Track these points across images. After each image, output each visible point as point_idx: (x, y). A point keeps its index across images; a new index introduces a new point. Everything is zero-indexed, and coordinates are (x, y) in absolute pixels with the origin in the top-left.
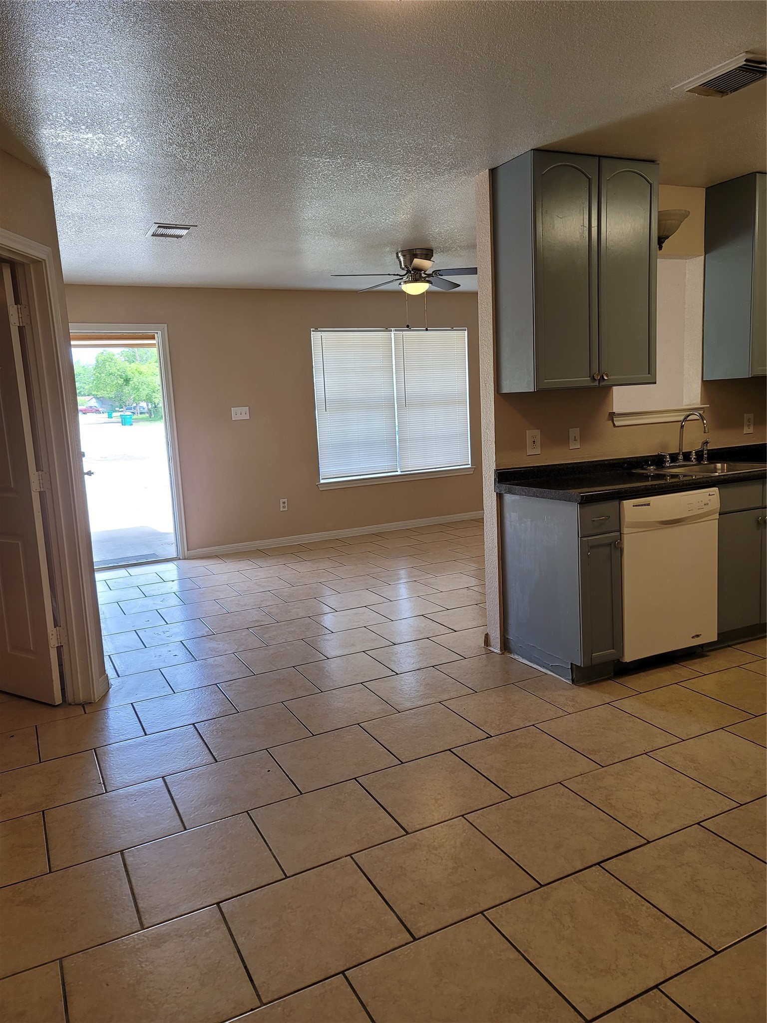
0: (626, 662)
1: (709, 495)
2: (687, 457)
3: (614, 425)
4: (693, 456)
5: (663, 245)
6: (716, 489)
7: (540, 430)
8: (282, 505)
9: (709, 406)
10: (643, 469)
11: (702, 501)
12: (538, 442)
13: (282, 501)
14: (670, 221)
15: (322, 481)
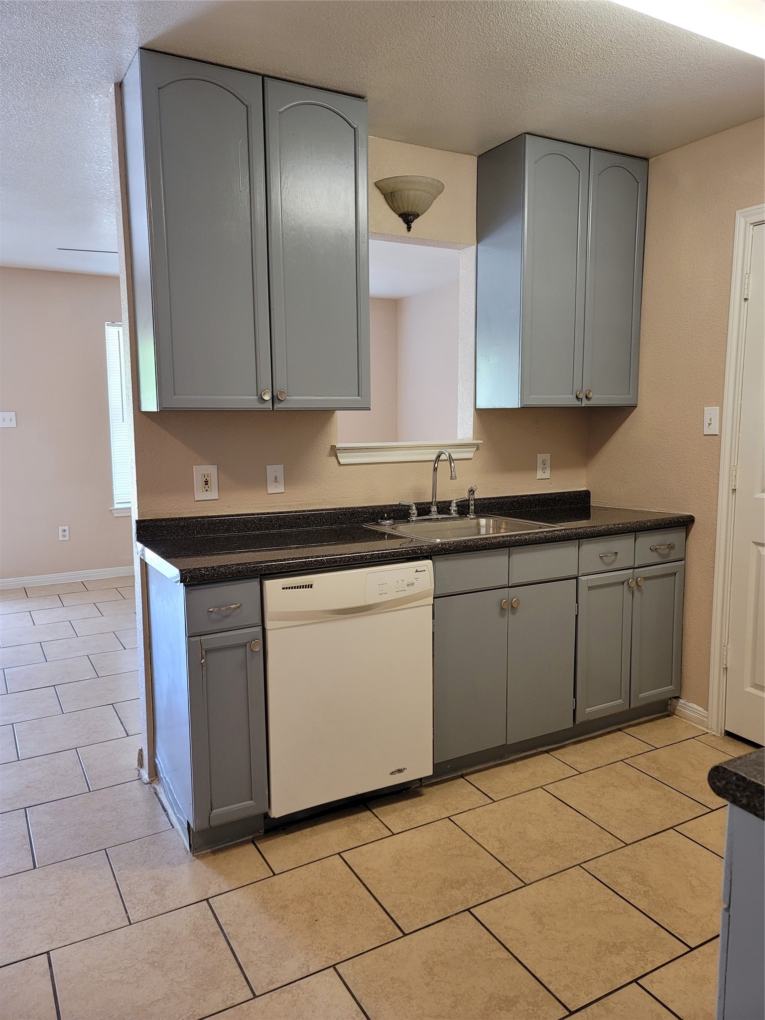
0: (274, 818)
1: (417, 571)
2: (444, 507)
3: (339, 463)
4: (453, 508)
5: (413, 225)
6: (429, 562)
7: (216, 466)
8: (61, 533)
9: (482, 442)
10: (378, 524)
11: (403, 580)
12: (214, 481)
13: (61, 528)
14: (413, 192)
15: (116, 506)
